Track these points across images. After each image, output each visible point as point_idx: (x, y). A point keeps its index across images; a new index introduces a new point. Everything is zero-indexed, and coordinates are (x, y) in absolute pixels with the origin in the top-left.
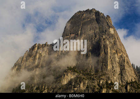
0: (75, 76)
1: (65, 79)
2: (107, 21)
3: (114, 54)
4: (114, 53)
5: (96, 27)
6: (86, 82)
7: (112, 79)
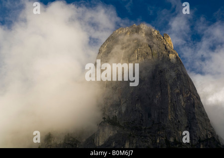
0: (116, 132)
1: (100, 138)
2: (165, 43)
3: (177, 95)
4: (178, 93)
5: (147, 53)
6: (134, 142)
7: (176, 134)
